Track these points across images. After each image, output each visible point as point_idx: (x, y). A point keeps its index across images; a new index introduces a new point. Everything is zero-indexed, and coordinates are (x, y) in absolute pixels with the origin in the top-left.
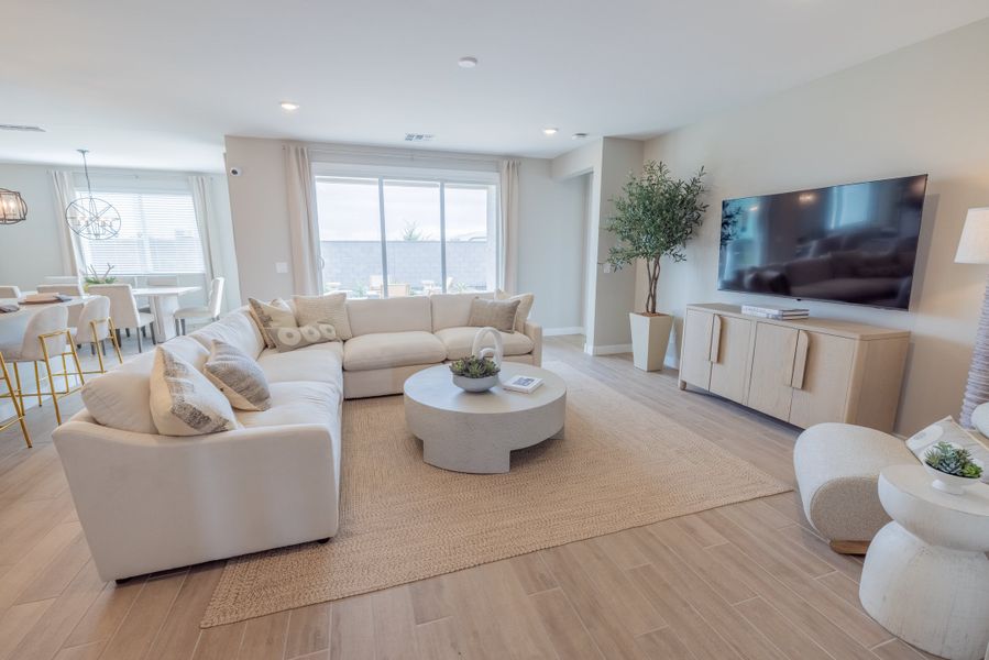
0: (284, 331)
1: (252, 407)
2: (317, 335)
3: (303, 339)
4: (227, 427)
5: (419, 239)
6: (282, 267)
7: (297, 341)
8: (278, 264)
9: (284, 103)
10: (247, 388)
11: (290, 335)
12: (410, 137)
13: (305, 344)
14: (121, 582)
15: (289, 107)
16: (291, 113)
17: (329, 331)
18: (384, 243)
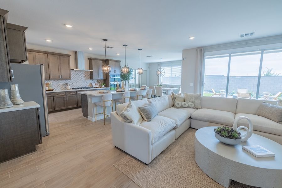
0: (177, 102)
1: (146, 120)
2: (187, 105)
3: (182, 105)
4: (132, 122)
5: (273, 75)
6: (192, 84)
7: (180, 106)
8: (191, 84)
9: (191, 37)
10: (146, 115)
11: (178, 104)
12: (242, 36)
13: (182, 107)
14: (116, 147)
15: (192, 38)
16: (193, 40)
17: (191, 105)
18: (228, 77)
